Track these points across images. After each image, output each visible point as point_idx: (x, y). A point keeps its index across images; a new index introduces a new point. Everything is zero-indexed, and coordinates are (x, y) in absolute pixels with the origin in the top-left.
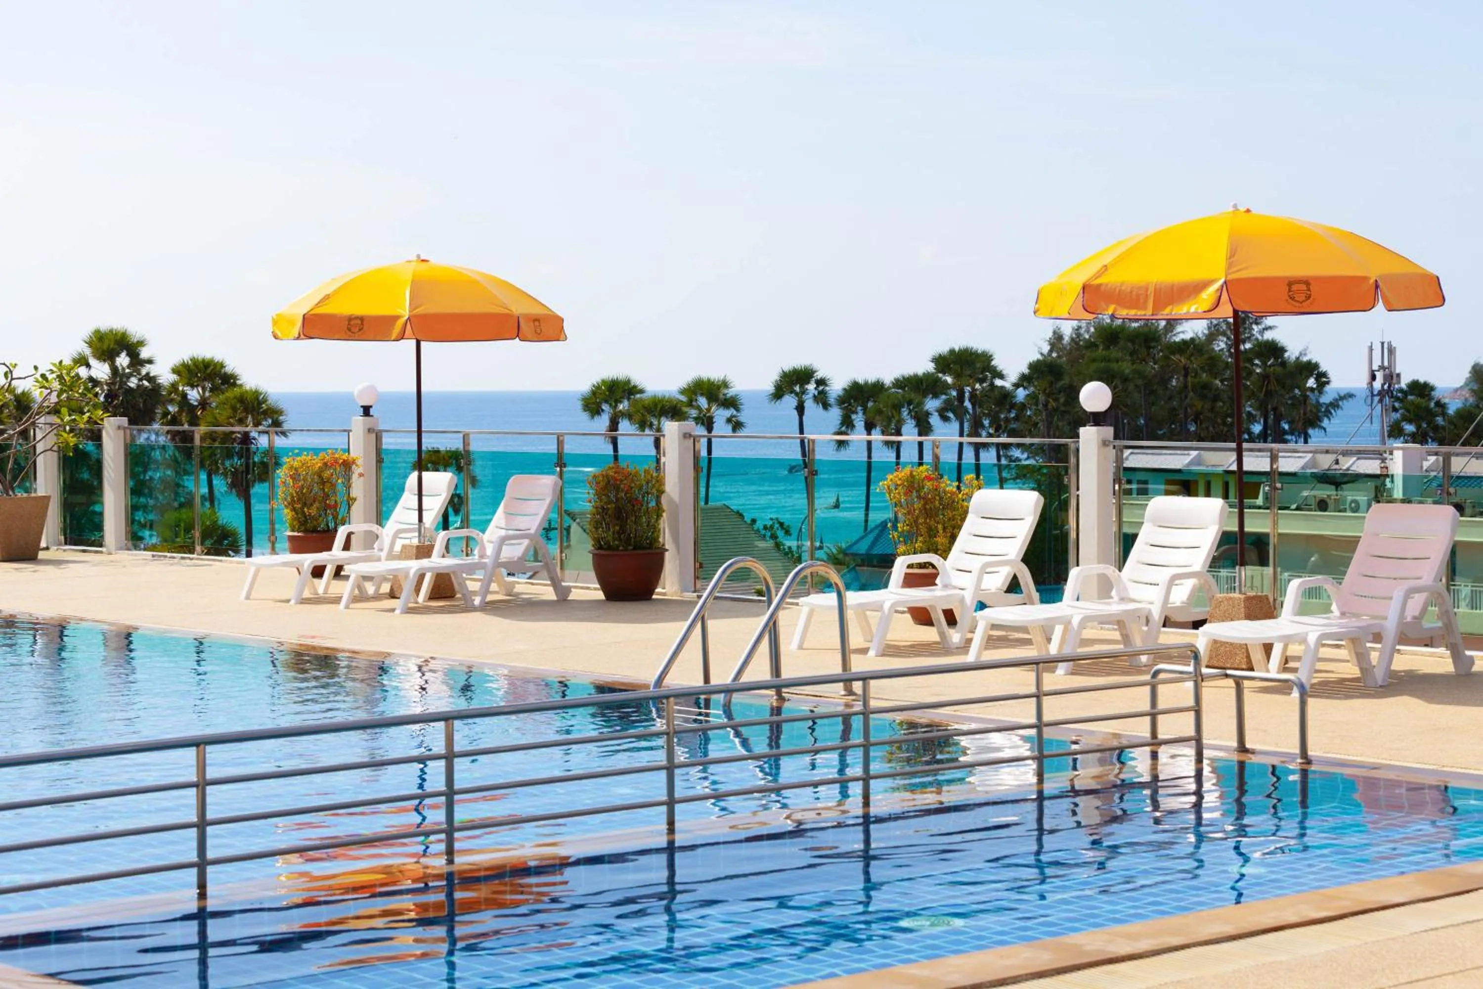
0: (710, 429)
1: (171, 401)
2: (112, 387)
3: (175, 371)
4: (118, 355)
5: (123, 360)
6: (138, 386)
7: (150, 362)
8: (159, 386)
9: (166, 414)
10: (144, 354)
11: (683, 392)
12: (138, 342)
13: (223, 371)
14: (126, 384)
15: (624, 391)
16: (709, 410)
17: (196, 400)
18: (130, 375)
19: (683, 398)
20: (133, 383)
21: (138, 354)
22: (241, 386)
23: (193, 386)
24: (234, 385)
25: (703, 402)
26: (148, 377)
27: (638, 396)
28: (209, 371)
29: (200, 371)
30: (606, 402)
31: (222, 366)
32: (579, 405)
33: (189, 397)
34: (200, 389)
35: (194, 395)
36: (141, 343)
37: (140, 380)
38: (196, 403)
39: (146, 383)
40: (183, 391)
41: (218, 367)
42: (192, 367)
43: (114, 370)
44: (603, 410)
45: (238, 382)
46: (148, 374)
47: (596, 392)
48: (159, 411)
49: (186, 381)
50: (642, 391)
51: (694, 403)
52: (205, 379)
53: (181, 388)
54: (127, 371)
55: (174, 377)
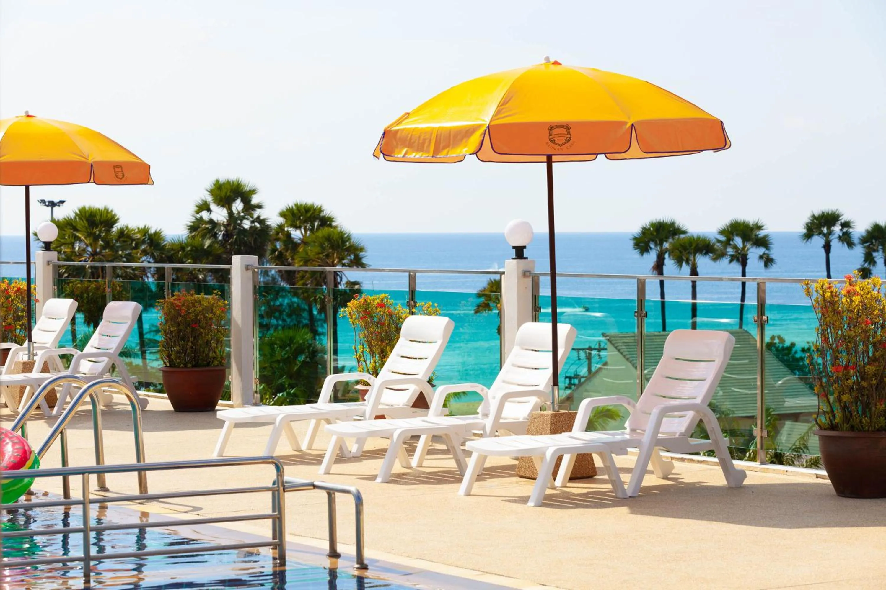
0: (744, 264)
1: (278, 240)
2: (229, 228)
3: (283, 215)
4: (234, 200)
5: (238, 206)
6: (251, 227)
7: (260, 207)
8: (268, 227)
9: (274, 250)
10: (255, 200)
11: (722, 232)
12: (250, 191)
13: (321, 214)
14: (240, 225)
15: (669, 231)
16: (744, 247)
17: (299, 239)
18: (243, 218)
19: (723, 238)
20: (247, 224)
21: (250, 201)
22: (335, 227)
23: (296, 227)
24: (330, 226)
25: (738, 241)
26: (259, 220)
27: (682, 236)
28: (309, 215)
29: (302, 215)
30: (653, 241)
31: (320, 210)
32: (632, 243)
33: (293, 236)
34: (303, 231)
35: (296, 234)
36: (253, 192)
37: (252, 222)
38: (299, 241)
39: (257, 225)
40: (288, 231)
41: (317, 213)
42: (296, 211)
43: (231, 214)
44: (651, 248)
45: (334, 224)
46: (258, 217)
47: (645, 231)
48: (269, 247)
49: (290, 223)
50: (684, 232)
51: (731, 242)
52: (306, 221)
53: (286, 229)
54: (242, 214)
55: (281, 220)
